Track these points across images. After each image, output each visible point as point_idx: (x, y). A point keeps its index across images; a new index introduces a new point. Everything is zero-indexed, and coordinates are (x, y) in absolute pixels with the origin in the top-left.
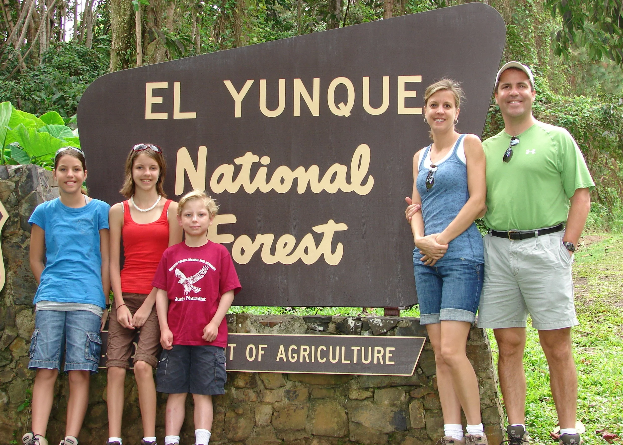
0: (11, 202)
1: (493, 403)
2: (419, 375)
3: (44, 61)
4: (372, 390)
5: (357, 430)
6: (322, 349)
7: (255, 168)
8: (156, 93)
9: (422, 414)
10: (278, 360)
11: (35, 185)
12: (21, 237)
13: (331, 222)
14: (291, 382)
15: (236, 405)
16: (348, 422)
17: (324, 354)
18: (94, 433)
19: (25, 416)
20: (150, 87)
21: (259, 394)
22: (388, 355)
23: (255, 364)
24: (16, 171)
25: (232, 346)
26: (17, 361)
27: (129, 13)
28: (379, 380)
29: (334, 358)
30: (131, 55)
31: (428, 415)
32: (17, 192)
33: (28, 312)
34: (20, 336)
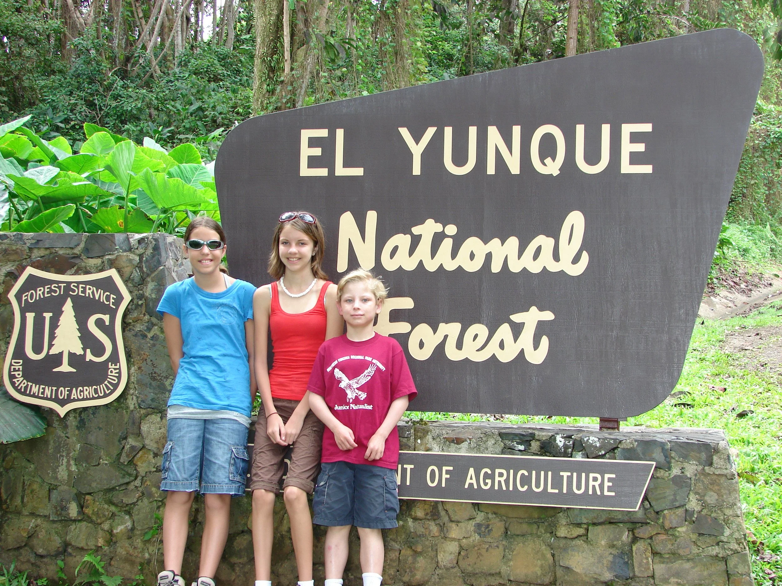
0: (133, 280)
1: (741, 548)
2: (646, 509)
3: (180, 64)
4: (585, 526)
5: (566, 577)
6: (523, 474)
7: (438, 239)
8: (313, 142)
9: (650, 559)
10: (466, 486)
11: (163, 259)
12: (146, 324)
13: (534, 309)
14: (483, 514)
15: (413, 540)
16: (555, 566)
17: (525, 480)
18: (238, 569)
19: (154, 546)
20: (306, 134)
21: (442, 527)
22: (607, 484)
23: (438, 491)
24: (140, 241)
25: (409, 467)
26: (143, 477)
27: (275, 12)
28: (595, 515)
29: (538, 485)
30: (278, 62)
31: (657, 561)
32: (141, 268)
33: (156, 418)
34: (147, 447)
